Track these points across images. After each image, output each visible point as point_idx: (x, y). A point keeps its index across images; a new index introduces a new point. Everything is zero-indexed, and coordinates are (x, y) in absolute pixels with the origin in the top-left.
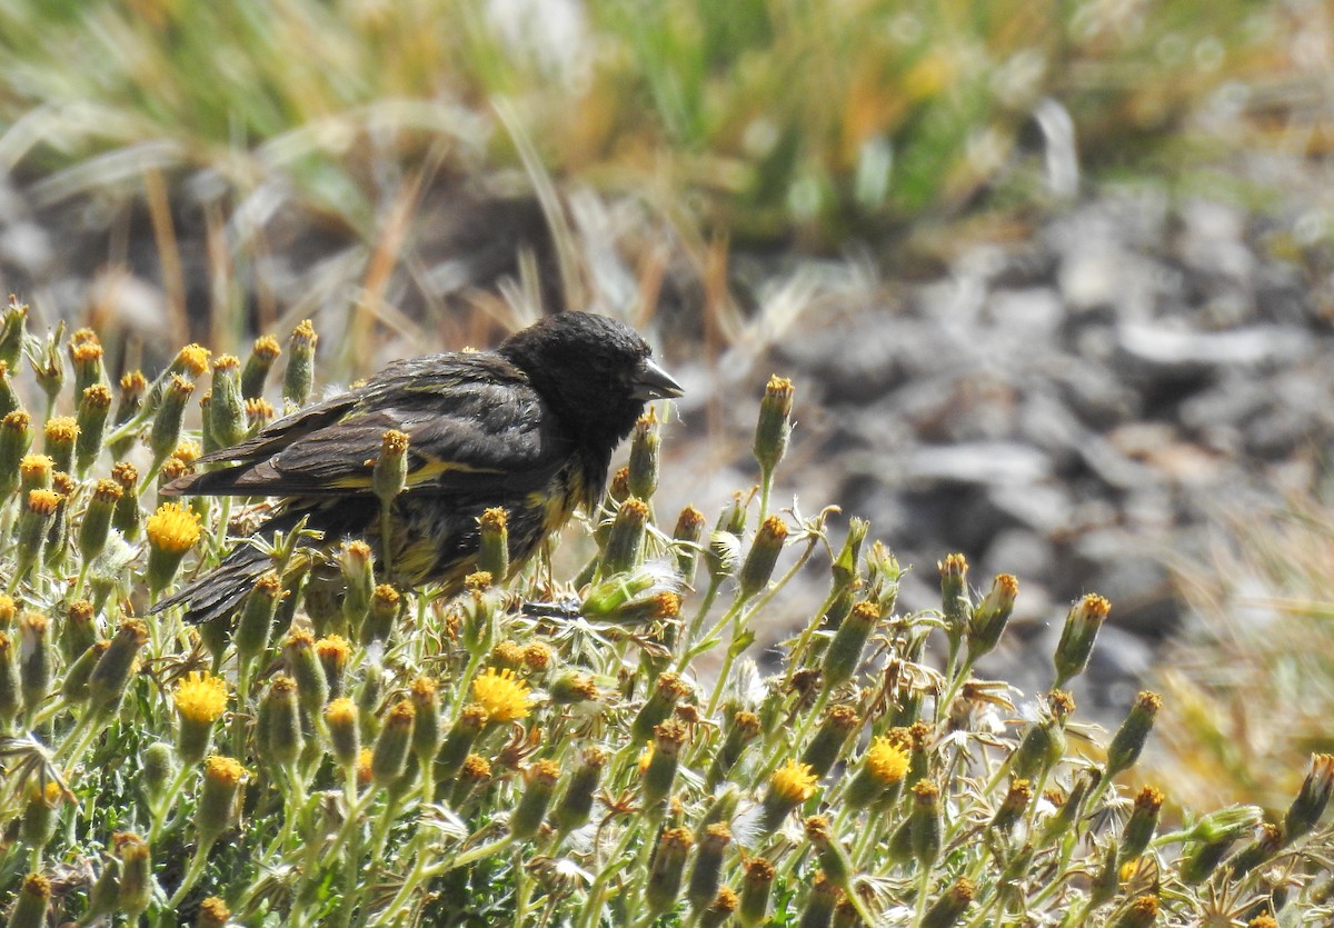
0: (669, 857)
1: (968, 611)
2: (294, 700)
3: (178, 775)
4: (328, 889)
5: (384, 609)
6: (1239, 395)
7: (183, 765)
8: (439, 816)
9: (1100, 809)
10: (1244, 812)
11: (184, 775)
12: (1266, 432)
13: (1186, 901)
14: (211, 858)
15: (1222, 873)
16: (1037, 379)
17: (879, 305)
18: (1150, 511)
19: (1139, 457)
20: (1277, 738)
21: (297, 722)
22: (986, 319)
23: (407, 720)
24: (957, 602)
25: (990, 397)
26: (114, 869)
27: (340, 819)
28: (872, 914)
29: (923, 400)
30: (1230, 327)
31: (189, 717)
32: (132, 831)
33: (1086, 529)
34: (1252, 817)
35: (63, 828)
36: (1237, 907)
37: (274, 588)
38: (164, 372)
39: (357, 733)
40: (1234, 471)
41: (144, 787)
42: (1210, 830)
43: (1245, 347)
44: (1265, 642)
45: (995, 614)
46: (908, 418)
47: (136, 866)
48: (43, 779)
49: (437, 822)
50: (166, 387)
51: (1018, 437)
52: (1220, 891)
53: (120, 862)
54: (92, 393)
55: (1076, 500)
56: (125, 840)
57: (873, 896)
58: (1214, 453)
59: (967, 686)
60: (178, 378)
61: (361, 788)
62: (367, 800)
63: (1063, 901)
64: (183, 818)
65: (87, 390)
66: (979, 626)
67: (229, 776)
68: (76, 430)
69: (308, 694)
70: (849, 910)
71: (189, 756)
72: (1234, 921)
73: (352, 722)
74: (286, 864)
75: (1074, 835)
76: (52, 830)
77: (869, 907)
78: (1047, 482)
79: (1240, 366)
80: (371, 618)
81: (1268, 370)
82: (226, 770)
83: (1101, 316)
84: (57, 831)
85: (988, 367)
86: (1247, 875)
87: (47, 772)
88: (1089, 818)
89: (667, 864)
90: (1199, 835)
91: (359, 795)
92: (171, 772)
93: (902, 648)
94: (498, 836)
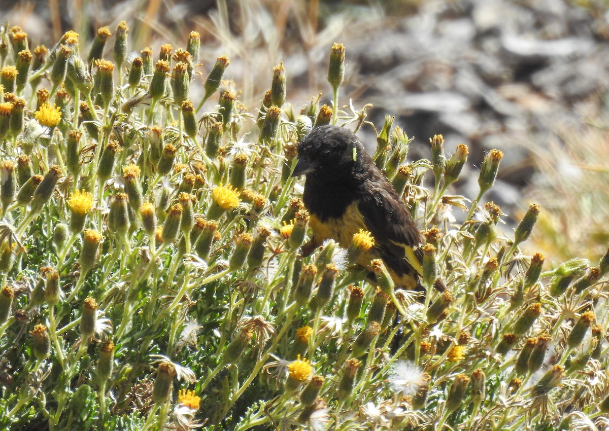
0: (305, 279)
1: (444, 162)
2: (125, 203)
3: (70, 239)
4: (142, 294)
5: (169, 155)
6: (560, 71)
7: (72, 234)
8: (195, 260)
9: (511, 260)
10: (581, 262)
11: (73, 239)
12: (574, 88)
13: (552, 304)
14: (86, 278)
15: (570, 291)
16: (463, 63)
17: (385, 27)
18: (517, 126)
19: (512, 100)
20: (582, 233)
21: (127, 214)
22: (437, 34)
23: (179, 213)
24: (439, 158)
25: (440, 71)
26: (42, 283)
27: (148, 260)
28: (403, 308)
29: (408, 72)
30: (556, 38)
31: (75, 211)
32: (49, 266)
33: (487, 134)
34: (584, 264)
35: (16, 265)
36: (577, 307)
37: (116, 147)
38: (57, 44)
39: (156, 220)
40: (558, 107)
41: (54, 245)
42: (564, 270)
43: (562, 48)
44: (575, 187)
45: (457, 164)
46: (400, 80)
47: (53, 282)
48: (10, 241)
49: (192, 263)
50: (58, 51)
51: (454, 89)
52: (569, 300)
53: (45, 280)
54: (23, 54)
55: (482, 120)
56: (47, 270)
57: (404, 299)
58: (548, 98)
59: (444, 198)
60: (63, 46)
61: (158, 246)
62: (161, 251)
63: (494, 304)
64: (73, 259)
65: (20, 53)
66: (449, 169)
67: (95, 239)
68: (16, 73)
69: (133, 201)
70: (392, 306)
71: (75, 230)
72: (576, 314)
73: (152, 214)
74: (123, 281)
75: (499, 272)
76: (11, 266)
77: (402, 304)
78: (467, 112)
79: (560, 58)
80: (163, 160)
81: (574, 59)
82: (94, 236)
83: (493, 32)
84: (14, 265)
85: (439, 57)
86: (582, 292)
87: (13, 237)
88: (507, 265)
89: (304, 282)
90: (559, 273)
91: (157, 249)
92: (67, 237)
93: (413, 180)
94: (220, 271)
